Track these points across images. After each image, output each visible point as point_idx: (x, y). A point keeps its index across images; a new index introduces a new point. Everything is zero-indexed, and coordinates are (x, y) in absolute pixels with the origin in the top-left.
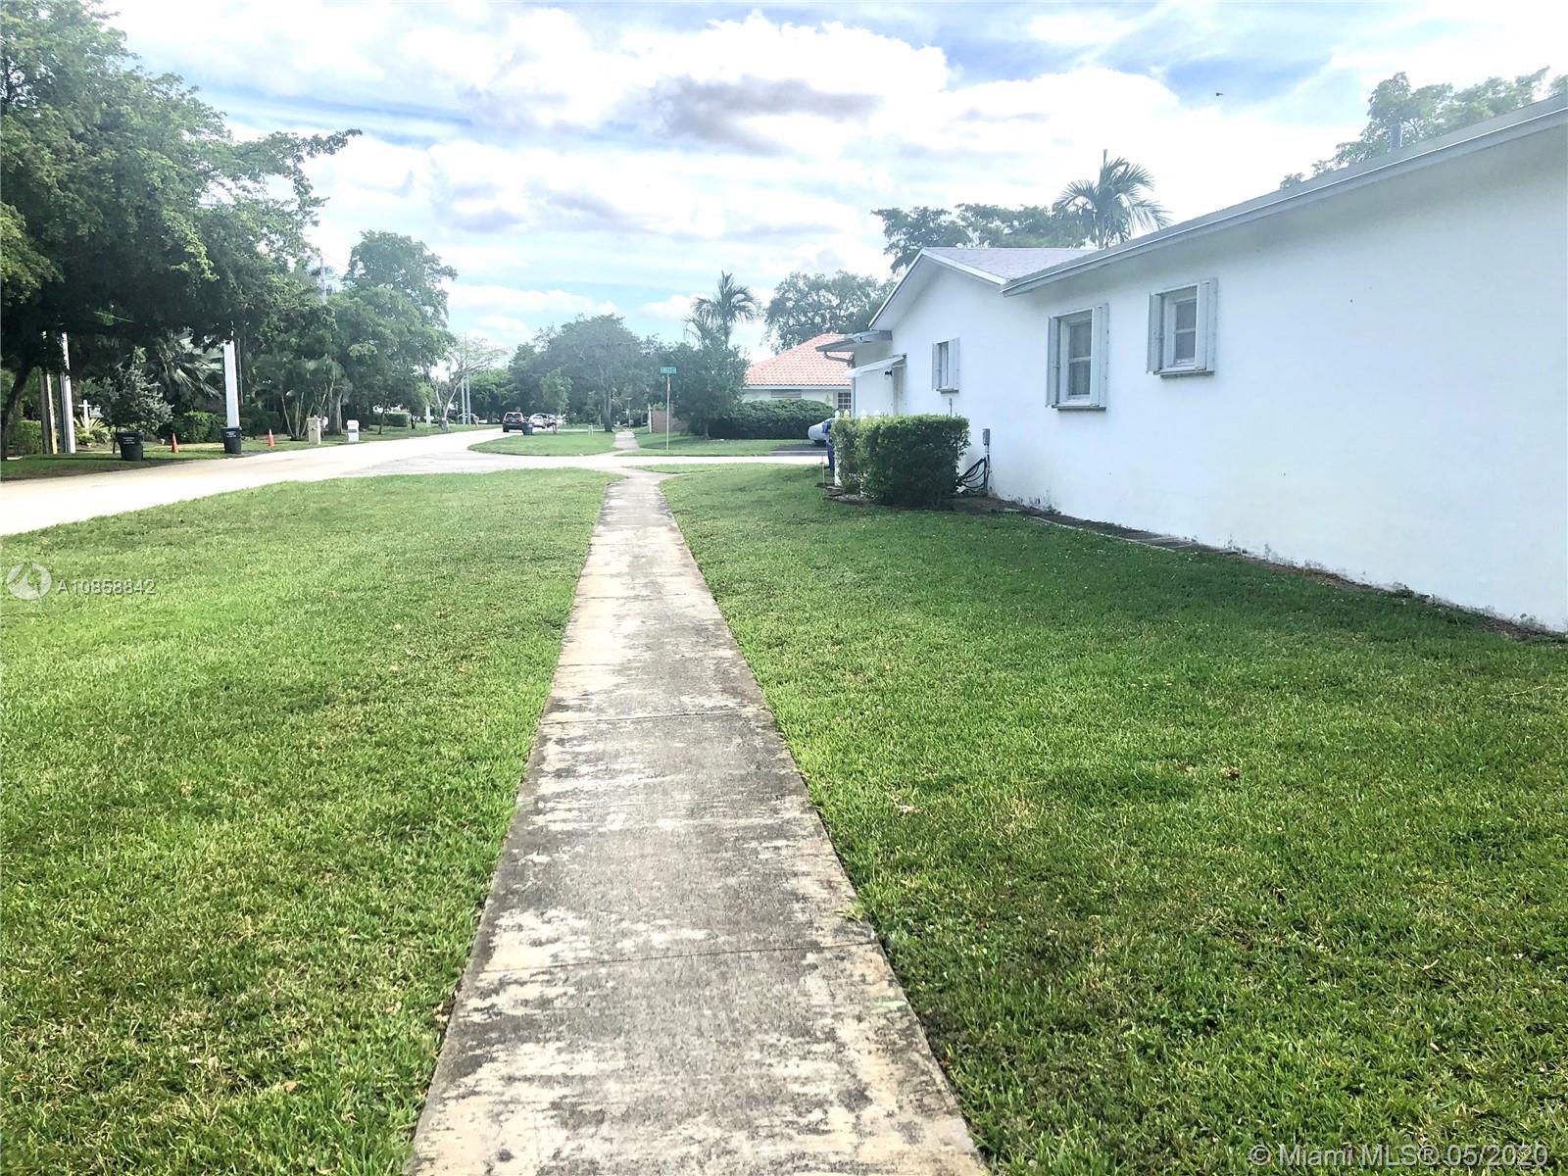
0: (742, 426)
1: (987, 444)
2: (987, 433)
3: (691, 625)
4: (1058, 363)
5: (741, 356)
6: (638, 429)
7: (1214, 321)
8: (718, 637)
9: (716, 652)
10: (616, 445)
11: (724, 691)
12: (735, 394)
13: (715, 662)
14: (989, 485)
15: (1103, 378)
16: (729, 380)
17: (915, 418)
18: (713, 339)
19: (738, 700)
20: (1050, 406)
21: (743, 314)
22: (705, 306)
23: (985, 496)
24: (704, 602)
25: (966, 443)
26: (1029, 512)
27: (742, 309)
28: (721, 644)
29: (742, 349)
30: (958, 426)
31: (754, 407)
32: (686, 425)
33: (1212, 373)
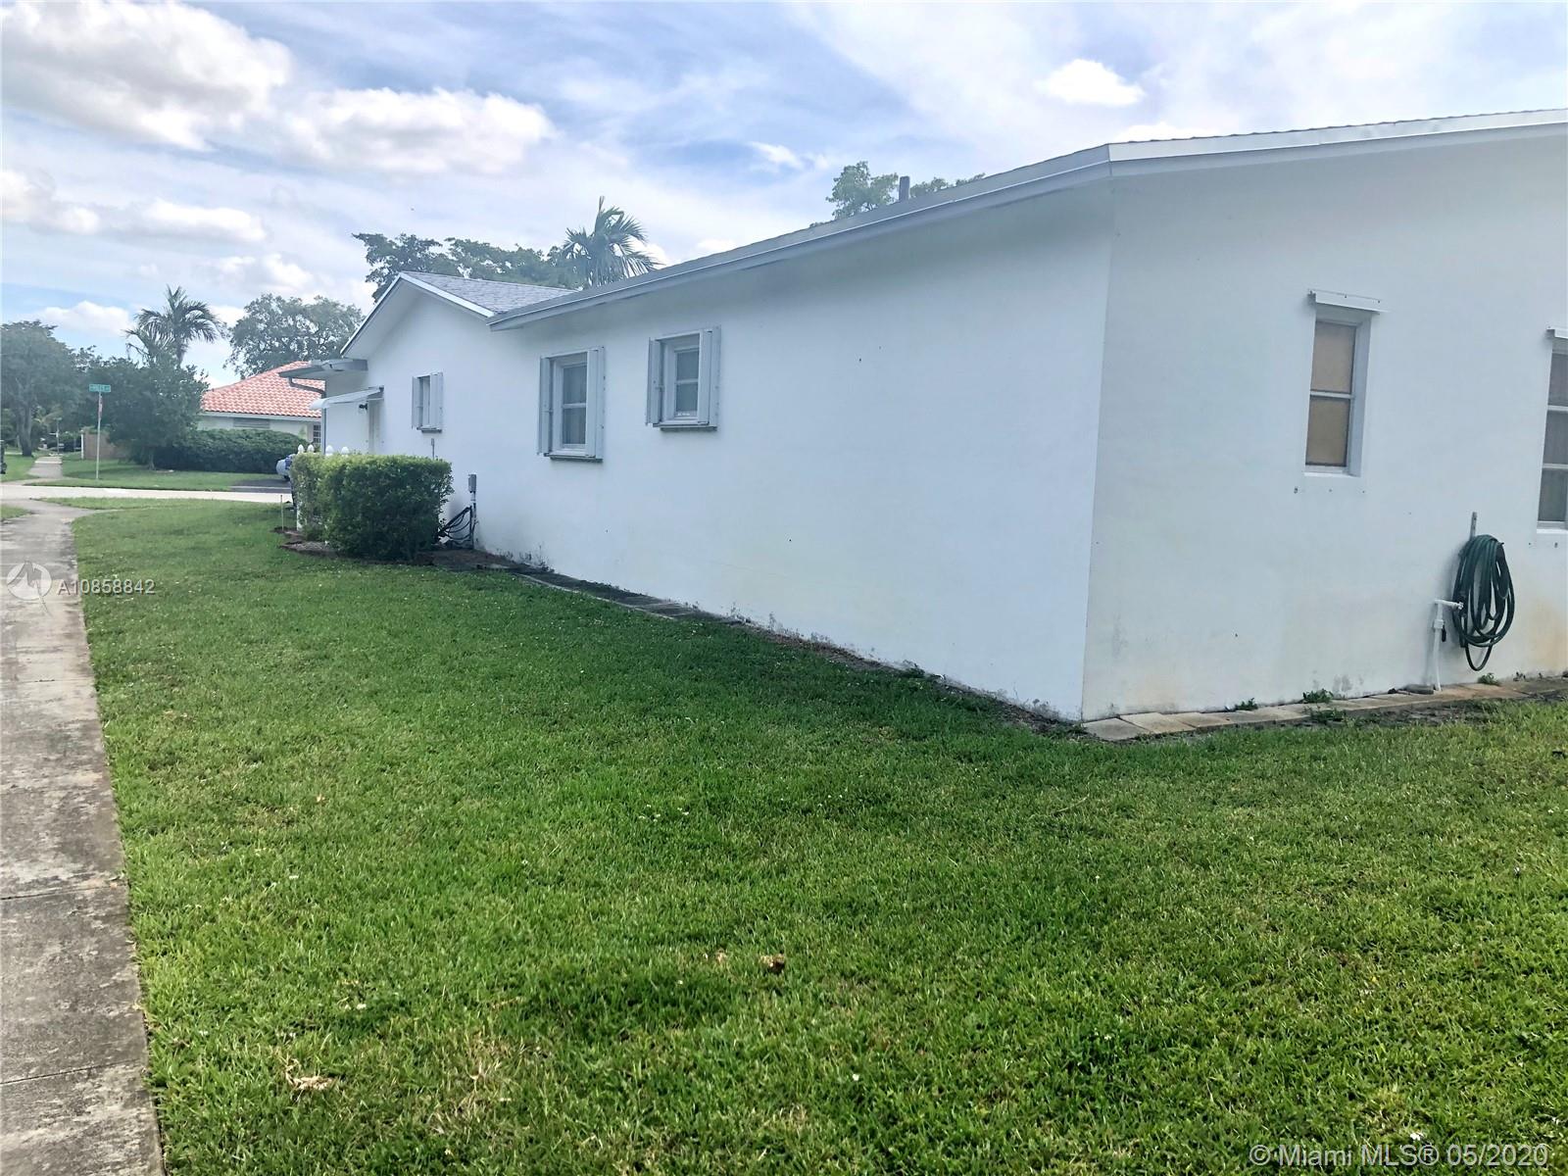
0: (198, 456)
1: (473, 491)
2: (473, 479)
3: (46, 731)
4: (551, 408)
5: (197, 377)
6: (68, 455)
7: (717, 374)
8: (80, 750)
9: (70, 777)
10: (33, 472)
11: (63, 848)
12: (188, 421)
13: (62, 794)
14: (475, 536)
15: (599, 429)
16: (180, 404)
17: (388, 459)
18: (164, 357)
19: (79, 866)
20: (542, 454)
21: (201, 332)
22: (152, 319)
23: (471, 548)
24: (78, 693)
25: (449, 490)
26: (519, 569)
27: (199, 326)
28: (82, 763)
29: (198, 370)
30: (440, 471)
31: (211, 435)
32: (126, 453)
33: (714, 429)
